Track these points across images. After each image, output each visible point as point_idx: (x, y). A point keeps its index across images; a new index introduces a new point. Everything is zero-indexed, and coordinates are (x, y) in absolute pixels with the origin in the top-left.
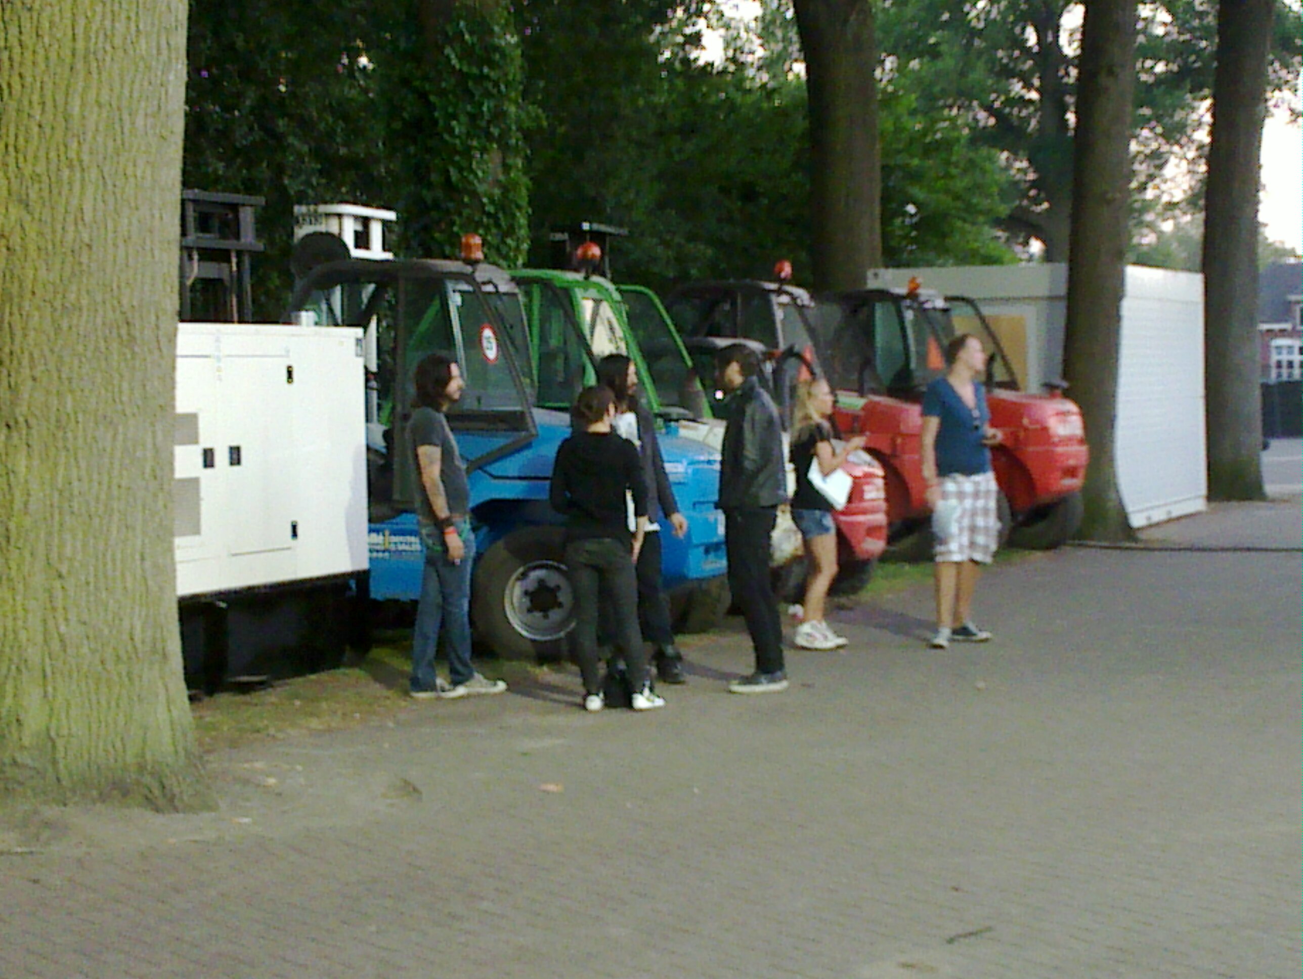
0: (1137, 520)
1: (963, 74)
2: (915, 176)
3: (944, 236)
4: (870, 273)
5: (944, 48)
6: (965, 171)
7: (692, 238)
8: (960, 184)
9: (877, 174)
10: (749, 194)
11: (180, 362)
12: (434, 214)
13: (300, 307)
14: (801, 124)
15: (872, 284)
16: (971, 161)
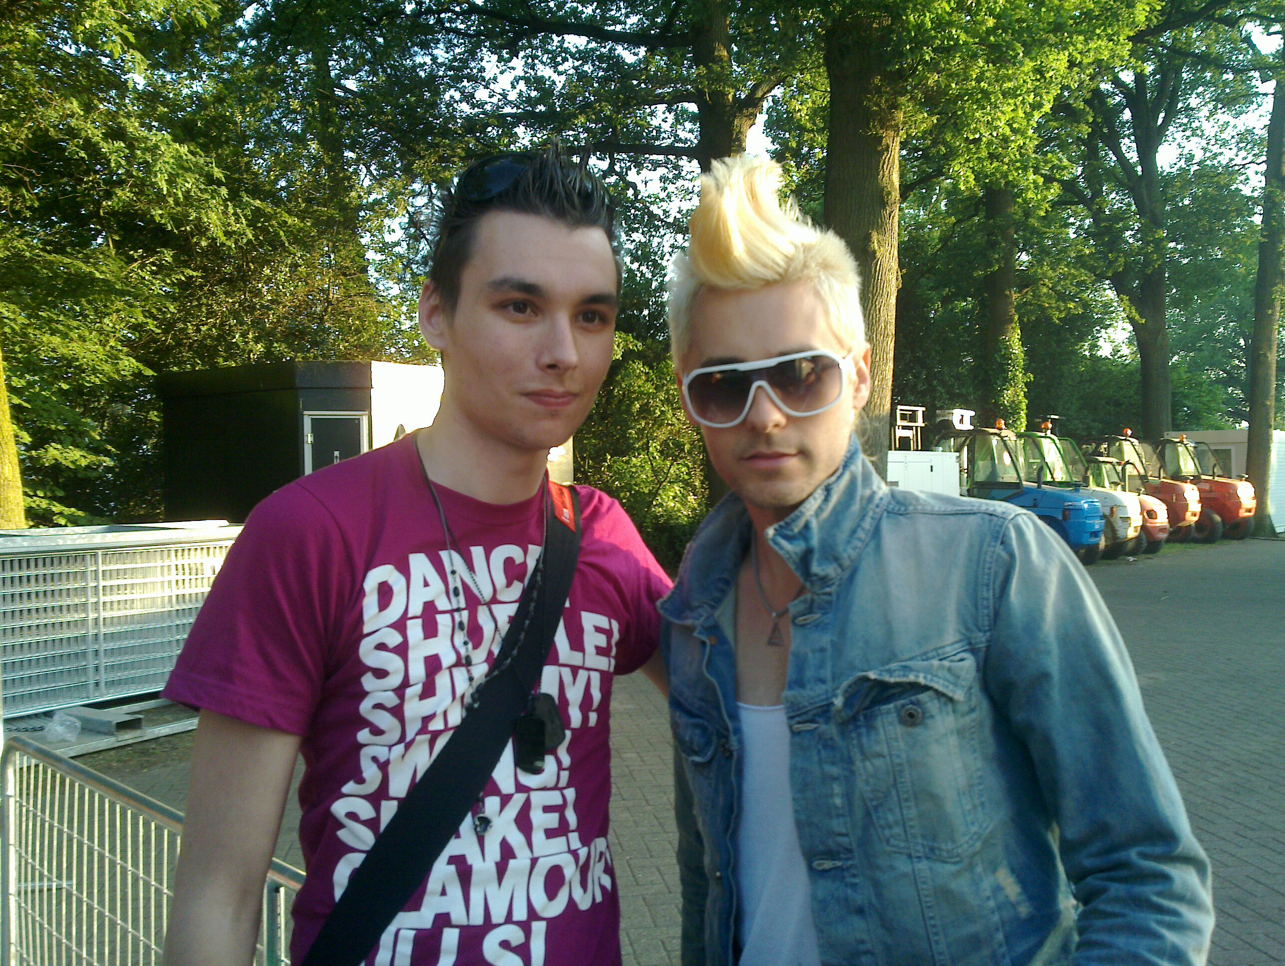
0: (1278, 530)
1: (1212, 357)
2: (1186, 396)
3: (1198, 419)
4: (1165, 433)
5: (1203, 347)
6: (1208, 394)
7: (1094, 421)
8: (1205, 399)
9: (1170, 396)
10: (1117, 404)
11: (889, 465)
12: (990, 413)
13: (937, 445)
14: (1138, 377)
15: (1166, 437)
16: (1211, 391)
